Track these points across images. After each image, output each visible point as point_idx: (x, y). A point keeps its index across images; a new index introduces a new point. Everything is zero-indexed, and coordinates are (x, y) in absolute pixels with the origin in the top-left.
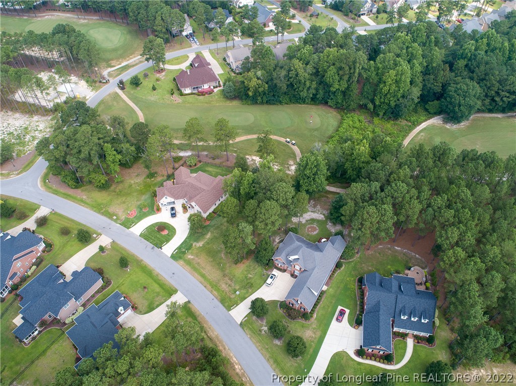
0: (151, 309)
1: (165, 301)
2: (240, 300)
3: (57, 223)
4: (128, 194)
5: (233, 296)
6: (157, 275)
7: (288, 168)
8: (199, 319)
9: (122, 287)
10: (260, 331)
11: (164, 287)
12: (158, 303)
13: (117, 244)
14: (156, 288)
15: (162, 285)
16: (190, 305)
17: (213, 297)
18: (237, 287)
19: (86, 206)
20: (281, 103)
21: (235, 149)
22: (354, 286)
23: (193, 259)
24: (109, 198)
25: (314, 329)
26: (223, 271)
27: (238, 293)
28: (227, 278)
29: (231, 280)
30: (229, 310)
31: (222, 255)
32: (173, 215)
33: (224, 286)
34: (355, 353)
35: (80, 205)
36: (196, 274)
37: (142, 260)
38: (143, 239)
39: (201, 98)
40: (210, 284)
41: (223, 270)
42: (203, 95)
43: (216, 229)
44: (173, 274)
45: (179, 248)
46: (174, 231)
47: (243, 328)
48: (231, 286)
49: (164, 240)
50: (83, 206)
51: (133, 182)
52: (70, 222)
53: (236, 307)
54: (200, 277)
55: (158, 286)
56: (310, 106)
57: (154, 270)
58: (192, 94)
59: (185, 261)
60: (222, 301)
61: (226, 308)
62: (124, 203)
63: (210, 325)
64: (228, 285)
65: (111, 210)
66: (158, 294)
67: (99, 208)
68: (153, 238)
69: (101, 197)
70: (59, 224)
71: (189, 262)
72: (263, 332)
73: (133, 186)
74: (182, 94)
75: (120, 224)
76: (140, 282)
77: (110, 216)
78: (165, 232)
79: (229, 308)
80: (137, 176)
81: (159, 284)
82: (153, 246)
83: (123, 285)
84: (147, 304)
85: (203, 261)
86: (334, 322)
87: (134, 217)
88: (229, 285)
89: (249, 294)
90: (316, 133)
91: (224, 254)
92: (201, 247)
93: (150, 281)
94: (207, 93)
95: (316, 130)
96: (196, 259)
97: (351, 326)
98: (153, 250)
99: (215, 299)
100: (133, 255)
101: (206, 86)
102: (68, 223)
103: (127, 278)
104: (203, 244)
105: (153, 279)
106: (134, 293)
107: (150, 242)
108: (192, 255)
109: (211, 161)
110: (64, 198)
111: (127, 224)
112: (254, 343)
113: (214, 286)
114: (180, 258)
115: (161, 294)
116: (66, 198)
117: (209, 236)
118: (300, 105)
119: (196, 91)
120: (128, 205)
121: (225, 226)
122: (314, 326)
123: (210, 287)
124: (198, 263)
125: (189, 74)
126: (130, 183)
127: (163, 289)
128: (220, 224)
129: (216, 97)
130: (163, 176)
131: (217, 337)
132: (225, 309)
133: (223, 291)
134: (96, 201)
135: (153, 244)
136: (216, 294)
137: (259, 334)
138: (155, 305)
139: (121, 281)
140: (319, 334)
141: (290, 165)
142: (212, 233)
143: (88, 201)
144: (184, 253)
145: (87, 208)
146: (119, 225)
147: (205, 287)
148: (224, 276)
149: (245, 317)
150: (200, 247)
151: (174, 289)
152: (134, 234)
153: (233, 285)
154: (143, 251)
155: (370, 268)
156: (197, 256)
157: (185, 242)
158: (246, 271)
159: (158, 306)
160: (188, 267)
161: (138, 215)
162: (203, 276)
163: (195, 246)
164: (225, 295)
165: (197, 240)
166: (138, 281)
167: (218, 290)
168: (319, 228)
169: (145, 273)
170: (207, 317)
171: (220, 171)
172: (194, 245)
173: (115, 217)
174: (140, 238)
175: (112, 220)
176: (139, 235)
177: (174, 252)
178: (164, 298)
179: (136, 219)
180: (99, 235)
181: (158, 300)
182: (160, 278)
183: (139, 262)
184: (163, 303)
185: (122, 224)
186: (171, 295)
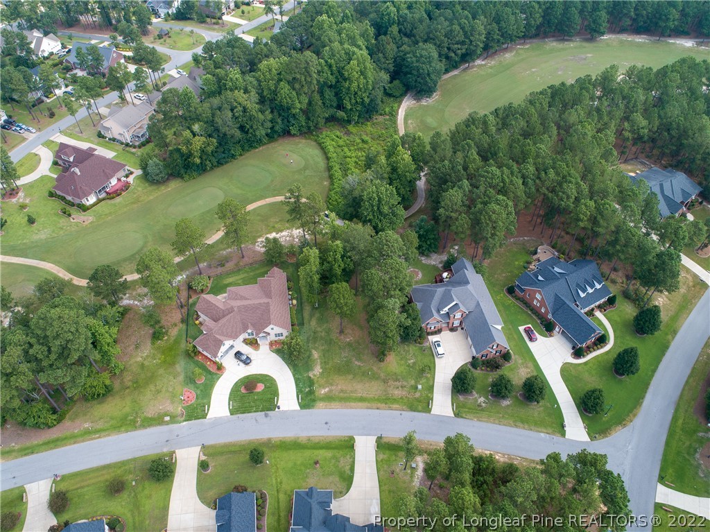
0: (348, 480)
1: (354, 458)
2: (430, 393)
3: (82, 487)
4: (151, 378)
5: (417, 395)
6: (309, 440)
9: (283, 486)
10: (480, 406)
11: (334, 446)
12: (348, 468)
13: (212, 446)
14: (328, 454)
15: (328, 445)
16: (385, 440)
17: (399, 412)
18: (413, 382)
19: (103, 434)
20: (233, 156)
22: (510, 300)
23: (330, 391)
24: (128, 401)
25: (523, 364)
26: (377, 379)
27: (420, 387)
28: (391, 382)
29: (397, 380)
30: (429, 411)
31: (356, 363)
32: (247, 362)
33: (397, 393)
34: (574, 358)
35: (92, 439)
36: (352, 404)
37: (269, 440)
38: (240, 415)
39: (118, 200)
40: (380, 402)
41: (375, 377)
42: (118, 195)
43: (315, 342)
44: (326, 423)
45: (299, 391)
46: (267, 378)
47: (462, 417)
48: (405, 387)
49: (269, 396)
50: (99, 437)
51: (139, 359)
52: (104, 472)
53: (432, 402)
54: (360, 404)
55: (324, 451)
56: (270, 146)
57: (298, 438)
58: (99, 201)
59: (323, 400)
60: (412, 408)
61: (424, 412)
62: (159, 392)
63: (428, 441)
64: (400, 388)
65: (150, 412)
66: (334, 457)
67: (128, 423)
68: (252, 404)
69: (112, 408)
70: (88, 486)
71: (329, 398)
72: (483, 405)
73: (146, 363)
74: (84, 208)
75: (185, 421)
76: (299, 463)
77: (158, 420)
78: (260, 387)
79: (427, 409)
80: (137, 348)
81: (322, 448)
82: (263, 413)
83: (281, 483)
84: (337, 479)
85: (342, 384)
86: (530, 344)
87: (197, 398)
88: (402, 387)
89: (431, 379)
90: (308, 173)
91: (357, 360)
92: (322, 372)
93: (308, 453)
94: (122, 190)
95: (305, 168)
96: (333, 388)
97: (546, 337)
98: (269, 418)
99: (403, 413)
101: (114, 181)
102: (103, 475)
103: (276, 472)
104: (321, 368)
105: (308, 449)
106: (307, 480)
107: (255, 412)
108: (324, 388)
109: (220, 270)
110: (51, 449)
111: (197, 412)
112: (487, 422)
113: (386, 401)
114: (314, 401)
115: (338, 455)
116: (56, 447)
117: (315, 354)
118: (257, 150)
119: (103, 195)
120: (167, 391)
121: (321, 332)
122: (520, 361)
123: (383, 405)
124: (342, 391)
125: (79, 174)
126: (136, 362)
127: (334, 448)
128: (312, 334)
129: (140, 189)
130: (176, 325)
132: (424, 414)
133: (402, 398)
134: (112, 418)
135: (261, 411)
136: (397, 406)
137: (482, 410)
138: (349, 472)
139: (274, 481)
140: (530, 364)
142: (316, 349)
143: (100, 425)
144: (311, 392)
145: (109, 435)
146: (185, 423)
147: (378, 409)
148: (385, 381)
149: (453, 405)
150: (322, 374)
151: (347, 438)
152: (220, 418)
153: (405, 383)
154: (255, 428)
155: (504, 275)
156: (332, 385)
157: (297, 381)
158: (401, 359)
159: (352, 469)
160: (333, 404)
161: (199, 392)
162: (362, 399)
163: (315, 375)
164: (408, 400)
165: (308, 367)
166: (295, 464)
167: (395, 401)
168: (418, 269)
169: (290, 449)
171: (246, 275)
172: (312, 376)
173: (167, 419)
174: (235, 417)
175: (167, 423)
176: (229, 414)
177: (298, 399)
178: (348, 457)
179: (202, 399)
180: (172, 454)
181: (344, 464)
182: (317, 441)
183: (268, 443)
184: (354, 462)
185: (189, 418)
186: (352, 447)
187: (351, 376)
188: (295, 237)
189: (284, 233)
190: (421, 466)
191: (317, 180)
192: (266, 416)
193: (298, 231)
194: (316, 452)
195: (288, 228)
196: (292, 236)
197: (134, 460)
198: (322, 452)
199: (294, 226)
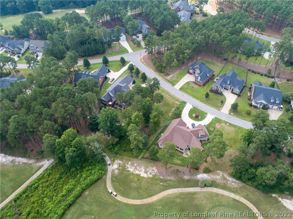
0: (188, 83)
7: (119, 166)
8: (167, 81)
14: (188, 90)
21: (161, 183)
23: (175, 101)
37: (200, 101)
38: (205, 112)
43: (167, 118)
44: (183, 96)
45: (184, 107)
49: (193, 111)
59: (179, 101)
65: (232, 129)
66: (187, 89)
68: (199, 112)
76: (197, 93)
77: (230, 125)
78: (194, 115)
83: (204, 91)
87: (216, 124)
92: (173, 108)
97: (109, 78)
100: (206, 104)
104: (172, 109)
108: (176, 103)
111: (216, 120)
114: (182, 102)
115: (185, 89)
117: (170, 114)
124: (172, 100)
127: (186, 91)
131: (160, 77)
135: (198, 109)
141: (118, 169)
142: (169, 116)
146: (223, 119)
152: (211, 114)
154: (202, 106)
159: (185, 84)
160: (177, 98)
162: (169, 95)
170: (165, 82)
174: (207, 112)
175: (228, 123)
176: (208, 114)
177: (186, 105)
178: (184, 87)
179: (214, 123)
180: (230, 114)
181: (186, 86)
182: (188, 94)
183: (201, 101)
184: (183, 85)
185: (221, 120)
186: (181, 88)
187: (166, 101)
188: (134, 167)
189: (137, 172)
190: (169, 77)
191: (88, 199)
192: (197, 107)
193: (130, 170)
194: (190, 93)
195: (133, 174)
196: (136, 168)
197: (242, 119)
198: (189, 92)
199: (130, 173)
